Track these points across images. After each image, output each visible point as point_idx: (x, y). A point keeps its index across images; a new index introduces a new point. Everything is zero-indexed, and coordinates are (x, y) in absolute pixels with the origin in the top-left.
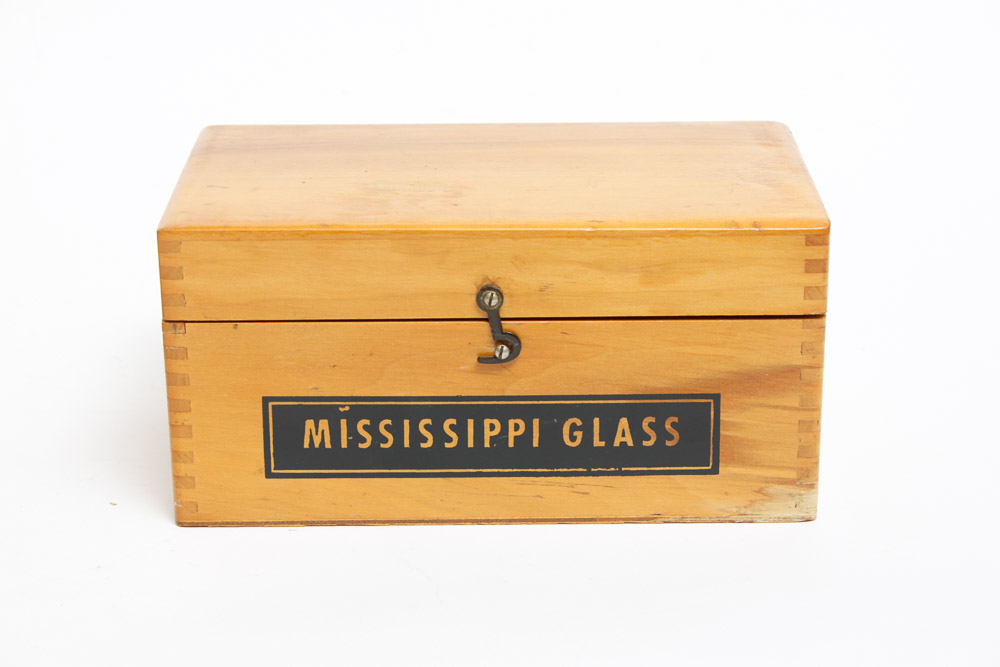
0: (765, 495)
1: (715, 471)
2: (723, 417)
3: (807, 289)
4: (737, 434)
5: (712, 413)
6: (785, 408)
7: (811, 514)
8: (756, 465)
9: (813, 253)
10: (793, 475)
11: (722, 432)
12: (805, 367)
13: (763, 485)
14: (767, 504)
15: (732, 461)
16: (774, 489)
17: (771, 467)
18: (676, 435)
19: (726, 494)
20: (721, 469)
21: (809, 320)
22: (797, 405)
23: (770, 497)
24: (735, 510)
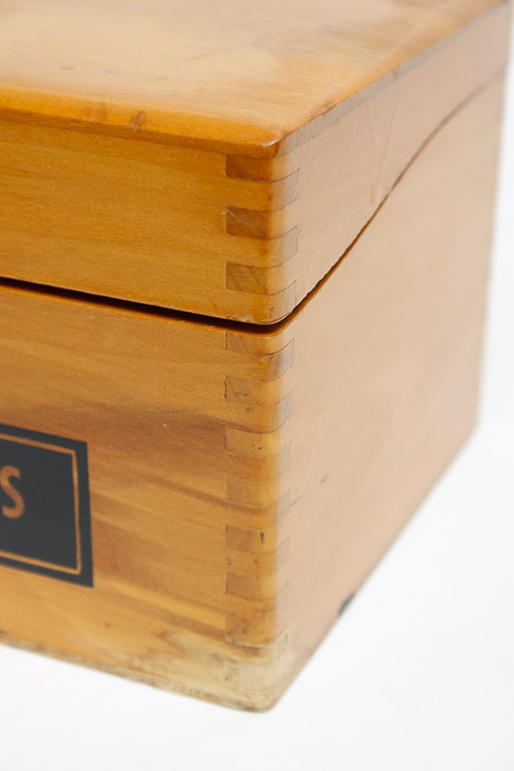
0: (173, 644)
1: (86, 579)
2: (95, 487)
3: (232, 268)
4: (120, 523)
5: (75, 475)
6: (200, 496)
7: (258, 700)
8: (155, 586)
9: (245, 194)
10: (219, 622)
11: (95, 515)
12: (233, 425)
13: (169, 627)
14: (177, 662)
15: (115, 569)
16: (188, 638)
17: (179, 598)
18: (18, 499)
19: (107, 625)
20: (98, 579)
21: (236, 334)
22: (222, 495)
23: (182, 652)
24: (123, 657)
